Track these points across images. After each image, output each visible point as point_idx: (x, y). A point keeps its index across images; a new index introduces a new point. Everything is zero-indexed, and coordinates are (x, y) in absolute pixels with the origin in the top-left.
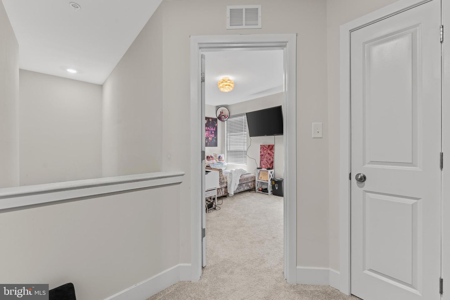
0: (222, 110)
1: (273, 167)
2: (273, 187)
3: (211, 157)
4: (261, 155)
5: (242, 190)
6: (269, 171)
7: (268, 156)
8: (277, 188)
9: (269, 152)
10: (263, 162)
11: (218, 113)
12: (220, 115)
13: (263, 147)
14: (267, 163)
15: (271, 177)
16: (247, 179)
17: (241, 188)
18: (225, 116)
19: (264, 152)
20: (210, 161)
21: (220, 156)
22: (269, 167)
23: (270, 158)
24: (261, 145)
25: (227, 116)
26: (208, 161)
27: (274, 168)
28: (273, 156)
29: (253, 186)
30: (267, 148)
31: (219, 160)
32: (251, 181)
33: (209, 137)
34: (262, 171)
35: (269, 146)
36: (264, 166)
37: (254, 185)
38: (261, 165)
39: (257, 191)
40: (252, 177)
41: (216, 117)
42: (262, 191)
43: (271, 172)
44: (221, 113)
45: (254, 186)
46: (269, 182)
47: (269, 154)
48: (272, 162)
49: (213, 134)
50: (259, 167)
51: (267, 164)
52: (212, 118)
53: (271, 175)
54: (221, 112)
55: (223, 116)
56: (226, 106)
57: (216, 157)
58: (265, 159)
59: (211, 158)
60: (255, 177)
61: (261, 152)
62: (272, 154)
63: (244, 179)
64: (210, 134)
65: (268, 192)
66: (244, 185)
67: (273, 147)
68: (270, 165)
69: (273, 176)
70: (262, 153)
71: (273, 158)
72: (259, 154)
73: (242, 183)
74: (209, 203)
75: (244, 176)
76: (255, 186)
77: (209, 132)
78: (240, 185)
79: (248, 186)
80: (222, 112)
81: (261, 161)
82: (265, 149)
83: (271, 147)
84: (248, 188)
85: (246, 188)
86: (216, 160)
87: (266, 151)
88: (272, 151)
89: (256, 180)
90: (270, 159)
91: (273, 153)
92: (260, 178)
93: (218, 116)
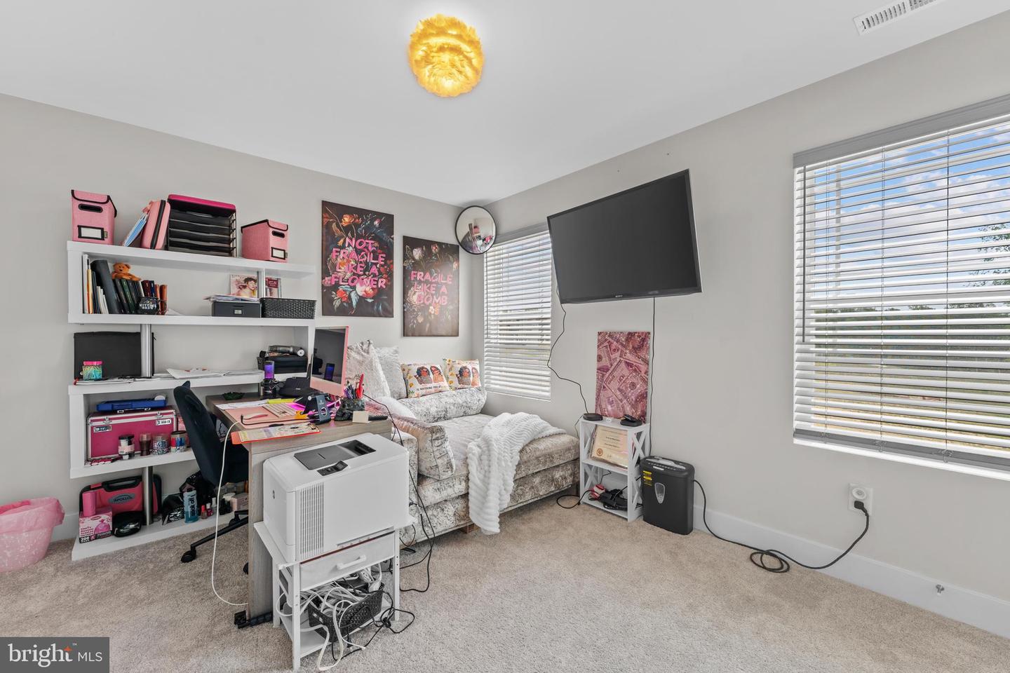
0: (475, 220)
1: (644, 414)
2: (646, 491)
3: (434, 369)
4: (602, 370)
5: (529, 497)
6: (632, 431)
7: (626, 372)
8: (661, 499)
9: (630, 357)
10: (609, 393)
11: (463, 230)
12: (468, 235)
13: (607, 340)
14: (620, 397)
15: (639, 452)
16: (550, 456)
17: (523, 494)
18: (484, 240)
19: (613, 356)
20: (428, 385)
21: (465, 368)
22: (630, 414)
23: (634, 380)
24: (600, 334)
25: (491, 239)
26: (421, 386)
27: (648, 417)
28: (646, 372)
29: (570, 480)
30: (622, 344)
31: (460, 382)
32: (562, 462)
33: (430, 305)
34: (602, 428)
35: (631, 335)
36: (609, 408)
37: (575, 475)
38: (598, 404)
39: (585, 499)
40: (569, 449)
41: (455, 243)
42: (605, 504)
43: (639, 435)
44: (471, 229)
45: (573, 481)
46: (631, 472)
47: (629, 365)
48: (643, 397)
49: (443, 294)
50: (592, 410)
51: (621, 401)
52: (440, 244)
53: (639, 445)
54: (470, 225)
55: (479, 237)
56: (488, 207)
57: (450, 369)
58: (614, 385)
59: (431, 376)
60: (577, 447)
61: (600, 358)
62: (643, 368)
63: (537, 458)
64: (432, 295)
65: (626, 510)
66: (537, 480)
67: (644, 340)
68: (634, 406)
69: (643, 448)
70: (605, 362)
71: (645, 381)
72: (594, 365)
73: (530, 472)
74: (359, 599)
75: (535, 445)
76: (579, 478)
77: (429, 288)
78: (520, 481)
79: (553, 480)
80: (475, 227)
81: (601, 388)
82: (613, 347)
83: (639, 342)
84: (553, 489)
85: (543, 492)
86: (451, 382)
87: (617, 354)
88: (642, 354)
89: (584, 458)
90: (633, 385)
91: (646, 362)
92: (595, 454)
93: (460, 239)
